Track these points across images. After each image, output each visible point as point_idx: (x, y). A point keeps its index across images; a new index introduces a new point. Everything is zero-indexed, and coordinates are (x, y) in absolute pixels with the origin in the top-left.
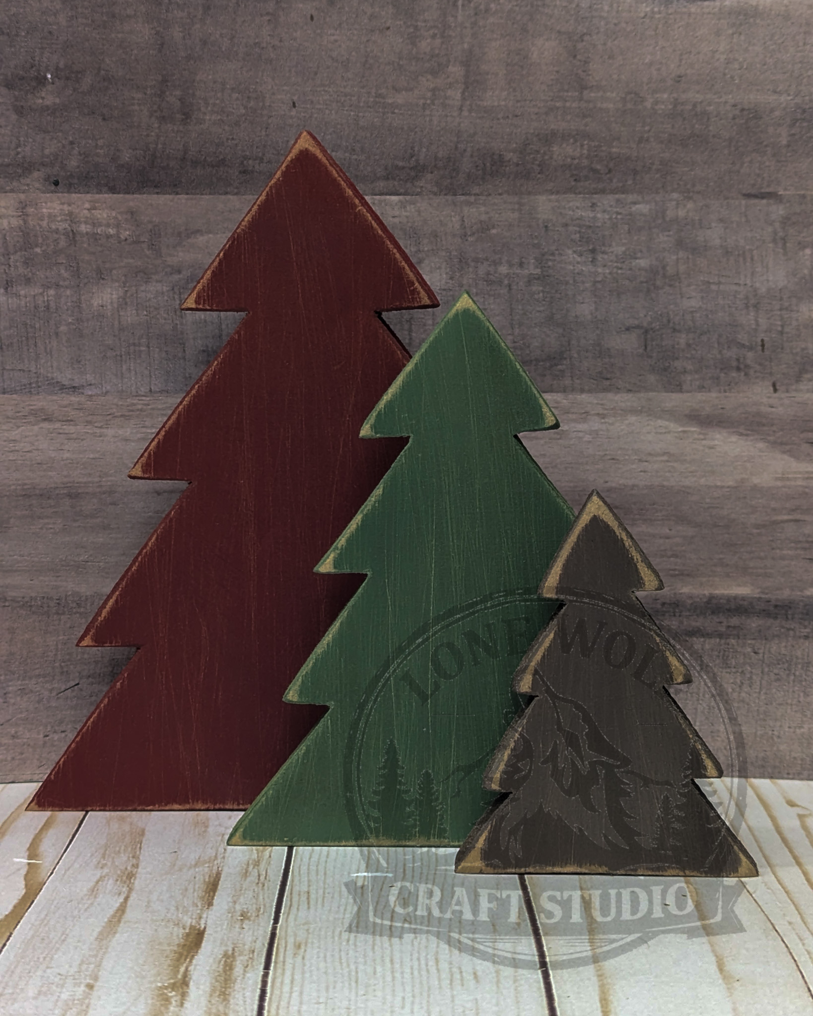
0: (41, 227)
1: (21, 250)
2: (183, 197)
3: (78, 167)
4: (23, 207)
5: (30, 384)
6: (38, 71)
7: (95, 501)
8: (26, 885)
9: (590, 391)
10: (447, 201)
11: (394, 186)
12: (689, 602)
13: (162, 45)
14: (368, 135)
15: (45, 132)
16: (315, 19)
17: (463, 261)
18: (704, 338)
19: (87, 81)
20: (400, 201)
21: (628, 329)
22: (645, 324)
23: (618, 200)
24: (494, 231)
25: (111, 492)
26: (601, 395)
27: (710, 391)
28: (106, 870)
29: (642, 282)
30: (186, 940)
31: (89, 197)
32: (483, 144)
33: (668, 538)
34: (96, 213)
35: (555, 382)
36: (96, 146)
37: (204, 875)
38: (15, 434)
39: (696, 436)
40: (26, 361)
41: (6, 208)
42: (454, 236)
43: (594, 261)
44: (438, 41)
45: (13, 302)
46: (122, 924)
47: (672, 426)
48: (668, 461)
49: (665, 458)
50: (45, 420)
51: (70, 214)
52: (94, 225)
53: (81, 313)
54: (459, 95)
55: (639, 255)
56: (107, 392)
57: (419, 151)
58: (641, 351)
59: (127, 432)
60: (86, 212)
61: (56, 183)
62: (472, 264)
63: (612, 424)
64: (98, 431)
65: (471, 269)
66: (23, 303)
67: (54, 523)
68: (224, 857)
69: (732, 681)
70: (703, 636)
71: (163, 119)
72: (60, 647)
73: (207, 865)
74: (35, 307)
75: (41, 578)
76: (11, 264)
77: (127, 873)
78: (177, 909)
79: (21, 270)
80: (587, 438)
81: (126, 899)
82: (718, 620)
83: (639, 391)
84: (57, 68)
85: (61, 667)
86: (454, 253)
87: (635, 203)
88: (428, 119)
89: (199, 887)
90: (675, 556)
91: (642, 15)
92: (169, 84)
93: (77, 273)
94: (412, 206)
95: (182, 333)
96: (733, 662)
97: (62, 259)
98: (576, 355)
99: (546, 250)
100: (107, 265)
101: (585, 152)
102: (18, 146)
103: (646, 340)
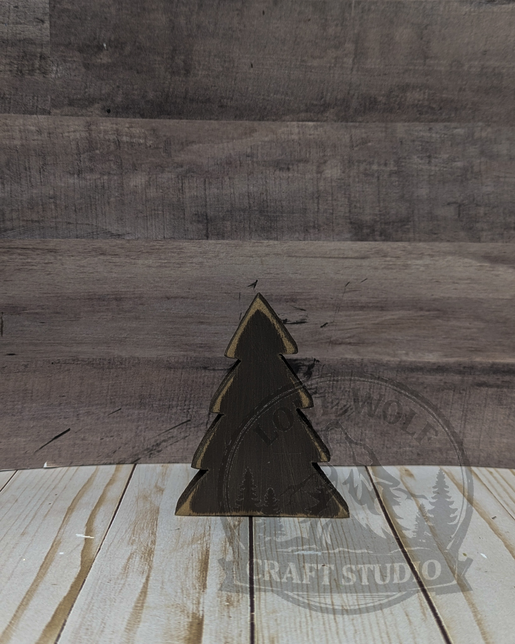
0: (99, 138)
1: (87, 151)
2: (184, 121)
3: (122, 101)
4: (89, 125)
5: (93, 233)
6: (98, 42)
7: (131, 302)
8: (82, 562)
9: (425, 241)
10: (342, 125)
11: (311, 116)
12: (480, 366)
13: (173, 27)
14: (296, 85)
15: (102, 80)
16: (266, 13)
17: (351, 162)
18: (495, 210)
19: (128, 49)
20: (314, 126)
21: (449, 204)
22: (459, 201)
23: (445, 126)
24: (370, 144)
25: (140, 298)
26: (431, 243)
27: (497, 242)
28: (135, 547)
29: (458, 176)
30: (191, 633)
31: (128, 120)
32: (364, 91)
33: (469, 328)
34: (133, 130)
35: (404, 235)
36: (133, 89)
37: (198, 554)
38: (84, 262)
39: (488, 269)
40: (90, 219)
41: (79, 126)
42: (346, 146)
43: (430, 162)
44: (339, 28)
45: (83, 183)
46: (144, 611)
47: (474, 262)
48: (469, 283)
49: (468, 281)
50: (101, 254)
51: (117, 130)
52: (131, 137)
53: (123, 190)
54: (351, 61)
55: (457, 159)
56: (138, 238)
57: (326, 95)
58: (456, 217)
59: (150, 262)
60: (126, 129)
61: (109, 111)
62: (356, 164)
63: (437, 261)
64: (133, 261)
65: (355, 167)
66: (88, 183)
67: (107, 315)
68: (209, 535)
69: (503, 413)
70: (487, 386)
71: (173, 73)
72: (110, 387)
73: (199, 542)
74: (96, 187)
75: (99, 348)
76: (82, 160)
77: (148, 550)
78: (183, 591)
79: (87, 164)
80: (422, 269)
81: (147, 580)
82: (497, 377)
83: (454, 241)
84: (110, 41)
85: (111, 399)
86: (346, 157)
87: (456, 128)
88: (332, 75)
89: (196, 566)
90: (472, 339)
91: (463, 13)
92: (177, 52)
93: (121, 166)
94: (321, 129)
95: (183, 203)
96: (505, 402)
97: (112, 158)
98: (417, 220)
99: (401, 156)
100: (139, 162)
101: (426, 97)
102: (86, 88)
103: (459, 210)
